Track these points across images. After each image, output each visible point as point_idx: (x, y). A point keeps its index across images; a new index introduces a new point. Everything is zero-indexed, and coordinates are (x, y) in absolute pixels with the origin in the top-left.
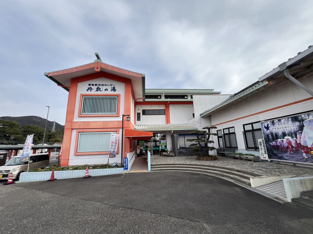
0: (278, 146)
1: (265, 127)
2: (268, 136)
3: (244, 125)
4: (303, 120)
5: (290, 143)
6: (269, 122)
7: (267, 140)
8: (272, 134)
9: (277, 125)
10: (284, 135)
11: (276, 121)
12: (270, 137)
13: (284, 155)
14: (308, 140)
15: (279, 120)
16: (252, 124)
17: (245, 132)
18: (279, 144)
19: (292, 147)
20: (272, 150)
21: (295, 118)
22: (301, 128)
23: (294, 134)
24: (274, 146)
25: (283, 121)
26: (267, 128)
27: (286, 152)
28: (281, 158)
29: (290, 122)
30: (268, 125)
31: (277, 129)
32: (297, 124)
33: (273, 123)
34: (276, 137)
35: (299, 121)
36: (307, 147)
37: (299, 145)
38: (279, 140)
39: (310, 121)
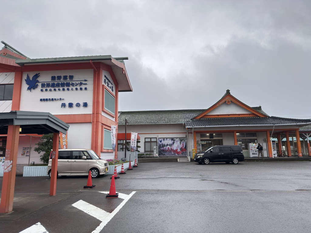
0: (164, 150)
1: (160, 141)
2: (160, 145)
3: (145, 138)
4: (175, 140)
5: (169, 148)
6: (162, 139)
7: (160, 147)
8: (162, 144)
9: (165, 141)
10: (167, 145)
11: (165, 139)
12: (161, 146)
13: (166, 154)
14: (174, 147)
15: (167, 139)
16: (151, 138)
17: (145, 142)
18: (164, 149)
19: (169, 150)
20: (161, 152)
21: (172, 139)
22: (174, 143)
23: (171, 145)
24: (162, 150)
25: (168, 139)
26: (161, 141)
27: (167, 152)
28: (164, 155)
29: (170, 140)
30: (161, 140)
31: (165, 142)
32: (173, 141)
33: (164, 140)
34: (164, 146)
35: (173, 140)
36: (174, 150)
37: (171, 149)
38: (165, 147)
39: (177, 141)
